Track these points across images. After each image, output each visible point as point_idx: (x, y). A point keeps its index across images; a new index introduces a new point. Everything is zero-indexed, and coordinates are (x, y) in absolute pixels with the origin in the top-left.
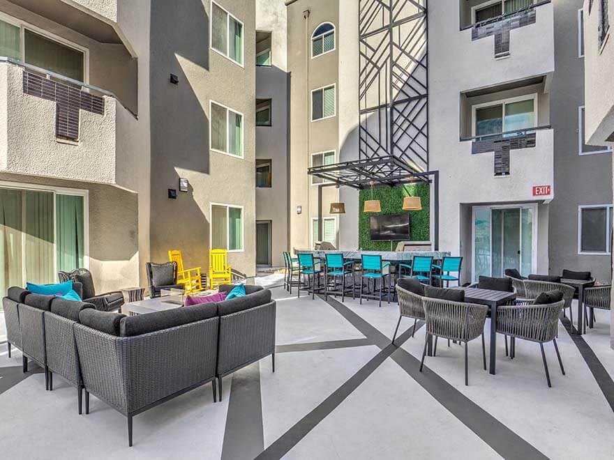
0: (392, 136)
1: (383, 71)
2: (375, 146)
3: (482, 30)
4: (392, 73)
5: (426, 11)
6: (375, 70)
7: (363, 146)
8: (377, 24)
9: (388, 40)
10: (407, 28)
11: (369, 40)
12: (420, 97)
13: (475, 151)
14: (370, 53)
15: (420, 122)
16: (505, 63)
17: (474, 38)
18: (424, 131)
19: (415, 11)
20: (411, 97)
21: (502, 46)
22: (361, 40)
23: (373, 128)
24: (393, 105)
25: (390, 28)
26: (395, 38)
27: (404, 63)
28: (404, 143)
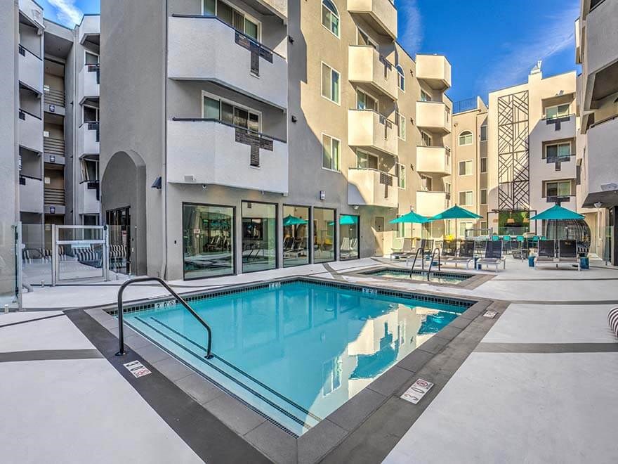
0: (514, 194)
1: (509, 169)
2: (506, 197)
3: (551, 160)
4: (514, 170)
5: (528, 150)
6: (506, 168)
7: (501, 197)
8: (507, 150)
9: (512, 158)
10: (520, 155)
11: (503, 156)
12: (526, 181)
13: (548, 201)
14: (503, 161)
15: (526, 190)
16: (559, 172)
17: (548, 162)
18: (528, 193)
19: (524, 149)
20: (522, 180)
21: (558, 168)
22: (499, 155)
23: (505, 189)
24: (514, 182)
25: (513, 153)
26: (515, 158)
27: (519, 167)
28: (519, 197)
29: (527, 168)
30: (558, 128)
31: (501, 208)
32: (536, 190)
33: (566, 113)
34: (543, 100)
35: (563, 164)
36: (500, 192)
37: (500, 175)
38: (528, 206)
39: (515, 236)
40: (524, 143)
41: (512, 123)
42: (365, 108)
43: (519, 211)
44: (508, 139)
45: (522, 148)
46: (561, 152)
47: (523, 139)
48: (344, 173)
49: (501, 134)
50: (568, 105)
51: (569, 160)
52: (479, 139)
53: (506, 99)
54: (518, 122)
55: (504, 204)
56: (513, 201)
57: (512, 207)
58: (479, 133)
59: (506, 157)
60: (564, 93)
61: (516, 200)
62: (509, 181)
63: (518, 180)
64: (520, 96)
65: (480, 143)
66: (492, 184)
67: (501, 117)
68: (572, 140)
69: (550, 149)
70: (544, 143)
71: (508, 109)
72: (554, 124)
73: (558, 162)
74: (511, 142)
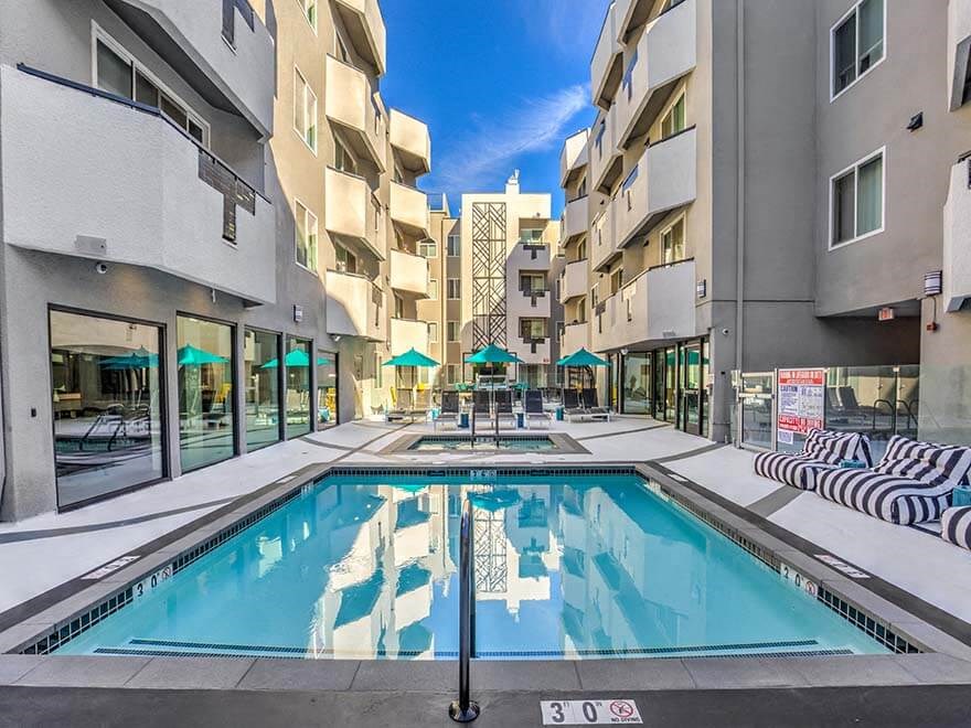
0: (490, 330)
1: (485, 298)
2: (482, 334)
3: (527, 294)
4: (490, 301)
5: (505, 278)
6: (481, 297)
7: (476, 333)
8: (482, 274)
9: (487, 284)
11: (479, 281)
12: (503, 315)
13: (524, 342)
14: (479, 288)
16: (534, 309)
17: (524, 296)
18: (505, 331)
19: (500, 275)
20: (499, 313)
21: (534, 303)
22: (474, 279)
23: (480, 324)
24: (490, 316)
25: (489, 278)
26: (491, 284)
27: (496, 297)
28: (495, 334)
29: (504, 300)
30: (534, 256)
31: (476, 347)
32: (513, 327)
33: (540, 241)
34: (520, 219)
35: (538, 300)
36: (475, 327)
37: (475, 304)
40: (500, 268)
41: (489, 240)
42: (342, 169)
44: (484, 260)
45: (497, 274)
46: (538, 285)
47: (500, 262)
48: (322, 277)
49: (476, 251)
50: (542, 231)
51: (543, 296)
52: (446, 253)
53: (482, 207)
54: (495, 240)
55: (479, 343)
56: (489, 339)
58: (446, 244)
59: (481, 282)
60: (541, 217)
61: (492, 339)
62: (485, 313)
63: (494, 313)
64: (497, 207)
65: (447, 258)
66: (466, 317)
67: (476, 230)
68: (545, 272)
69: (526, 280)
70: (520, 271)
71: (484, 221)
72: (530, 251)
73: (534, 296)
74: (487, 264)
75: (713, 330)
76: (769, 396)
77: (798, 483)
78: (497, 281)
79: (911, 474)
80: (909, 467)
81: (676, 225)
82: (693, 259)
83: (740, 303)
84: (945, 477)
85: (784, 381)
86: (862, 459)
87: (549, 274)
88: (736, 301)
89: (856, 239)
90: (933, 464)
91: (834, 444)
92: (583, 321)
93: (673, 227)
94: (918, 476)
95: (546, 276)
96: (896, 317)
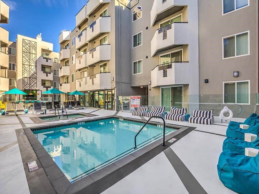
0: (30, 83)
1: (28, 72)
2: (26, 84)
4: (30, 73)
5: (36, 66)
6: (26, 71)
7: (24, 83)
8: (27, 63)
9: (29, 67)
11: (25, 66)
12: (35, 78)
13: (44, 87)
14: (25, 68)
16: (47, 77)
17: (43, 73)
18: (36, 83)
19: (34, 65)
20: (34, 77)
21: (47, 75)
22: (23, 65)
23: (26, 80)
24: (30, 78)
25: (30, 65)
26: (31, 68)
27: (32, 72)
28: (32, 84)
29: (36, 73)
30: (47, 61)
31: (24, 88)
32: (39, 83)
33: (48, 57)
34: (42, 49)
35: (49, 74)
36: (24, 81)
37: (23, 73)
38: (36, 88)
39: (31, 101)
40: (34, 63)
41: (30, 53)
43: (33, 90)
44: (27, 59)
46: (47, 70)
47: (34, 61)
50: (49, 54)
53: (26, 41)
54: (32, 53)
55: (25, 87)
56: (30, 86)
57: (29, 88)
60: (49, 50)
61: (31, 86)
62: (28, 77)
63: (32, 77)
64: (33, 43)
66: (19, 77)
67: (24, 48)
68: (50, 67)
69: (43, 68)
70: (42, 65)
71: (27, 46)
72: (46, 59)
73: (47, 74)
74: (29, 61)
75: (115, 88)
76: (129, 101)
77: (142, 115)
78: (33, 67)
79: (157, 111)
80: (157, 110)
81: (105, 64)
82: (110, 72)
83: (120, 83)
84: (161, 111)
85: (132, 98)
86: (148, 110)
87: (51, 67)
88: (119, 82)
89: (138, 74)
90: (160, 110)
91: (144, 108)
92: (68, 83)
93: (104, 64)
94: (158, 112)
95: (50, 68)
96: (143, 87)
